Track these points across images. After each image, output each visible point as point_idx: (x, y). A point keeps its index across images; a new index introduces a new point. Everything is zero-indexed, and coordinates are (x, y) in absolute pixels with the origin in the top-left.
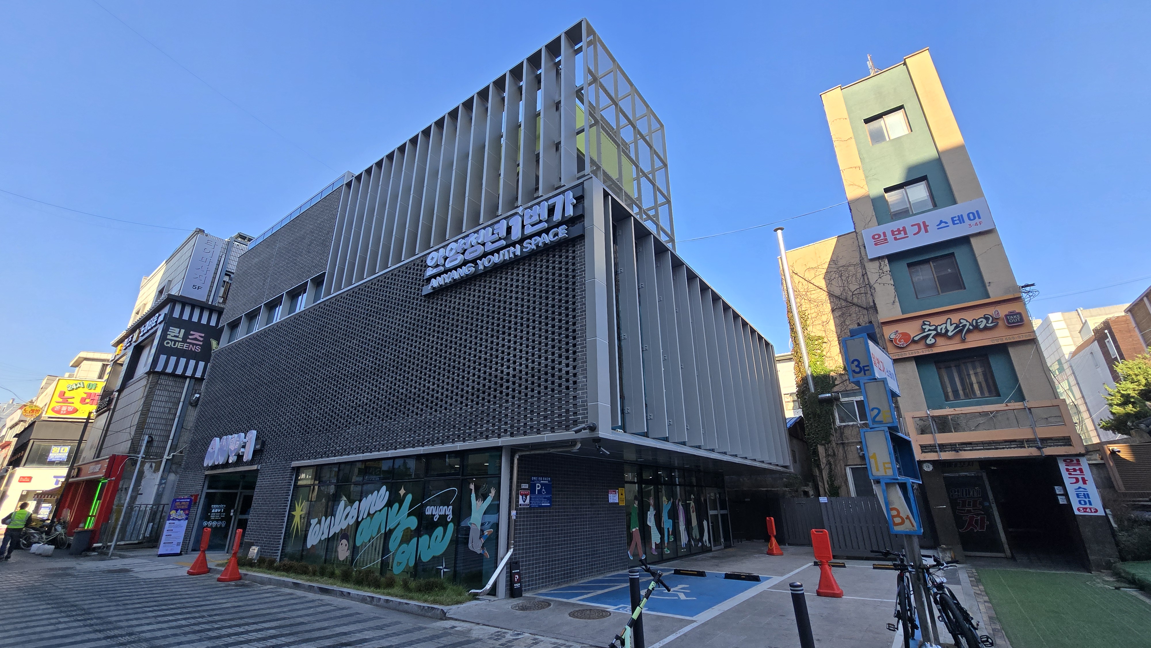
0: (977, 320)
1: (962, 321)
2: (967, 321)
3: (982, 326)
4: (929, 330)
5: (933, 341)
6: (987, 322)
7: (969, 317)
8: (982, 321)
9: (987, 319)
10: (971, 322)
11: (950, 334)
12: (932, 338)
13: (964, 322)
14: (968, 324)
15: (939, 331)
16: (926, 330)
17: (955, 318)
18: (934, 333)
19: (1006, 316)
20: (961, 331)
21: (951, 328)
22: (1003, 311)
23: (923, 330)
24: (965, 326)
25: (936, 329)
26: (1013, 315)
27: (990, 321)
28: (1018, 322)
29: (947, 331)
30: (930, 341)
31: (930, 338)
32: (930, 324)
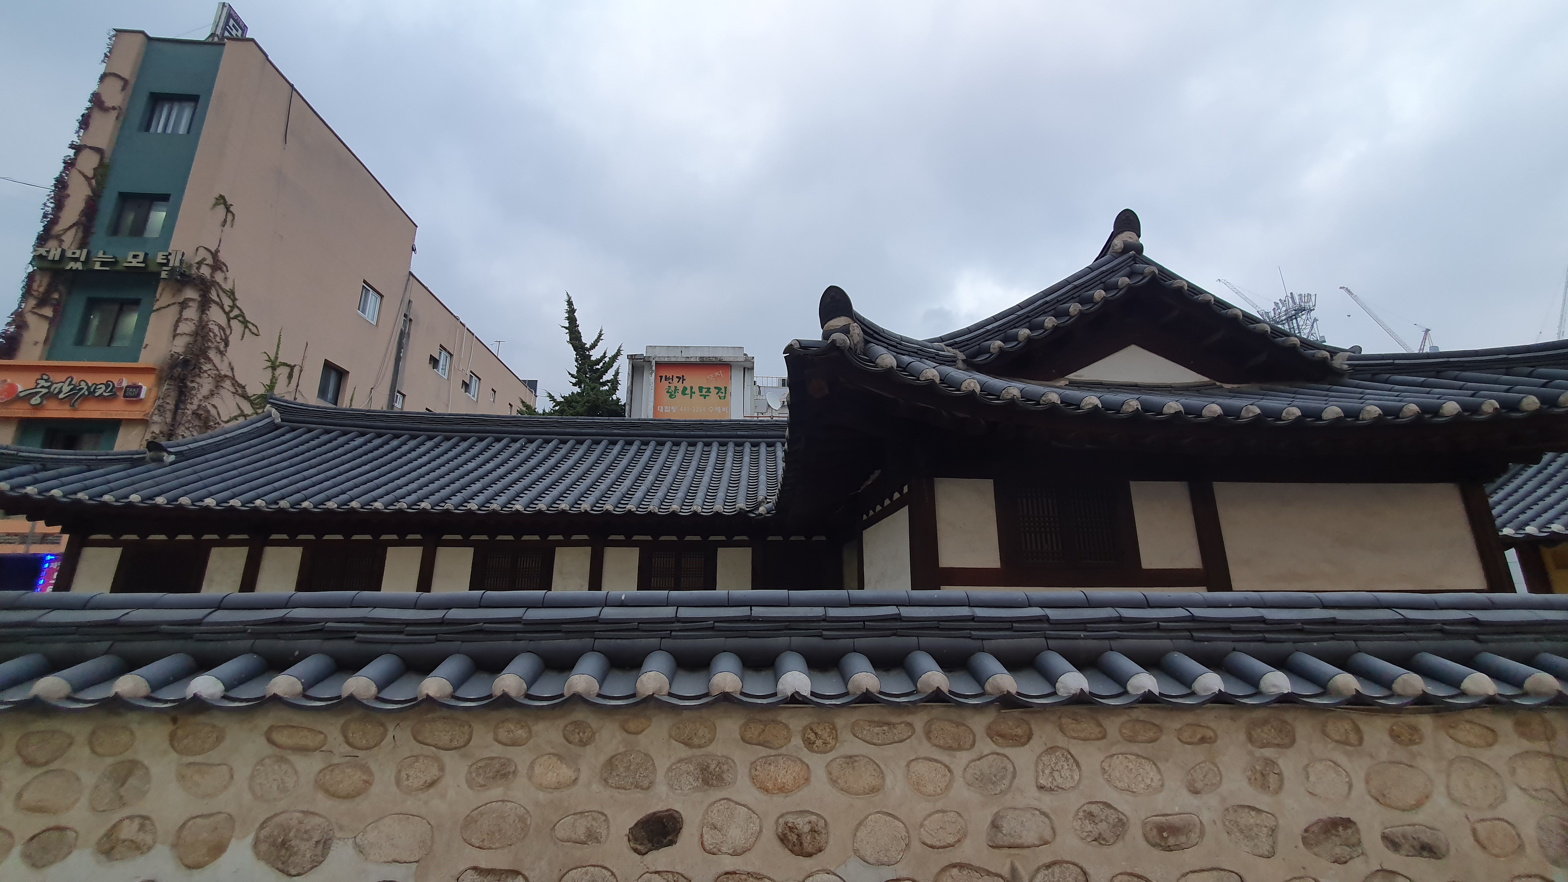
0: (96, 385)
1: (83, 384)
2: (86, 384)
3: (97, 394)
4: (43, 387)
5: (41, 401)
6: (105, 391)
7: (91, 379)
8: (101, 388)
9: (107, 386)
10: (90, 386)
11: (61, 396)
12: (42, 396)
13: (83, 385)
14: (86, 388)
15: (52, 390)
16: (39, 386)
17: (78, 378)
18: (45, 391)
19: (127, 387)
20: (75, 395)
21: (66, 388)
22: (128, 381)
23: (36, 385)
24: (81, 389)
25: (49, 387)
26: (133, 387)
27: (109, 390)
29: (60, 392)
30: (36, 400)
31: (37, 397)
32: (49, 379)
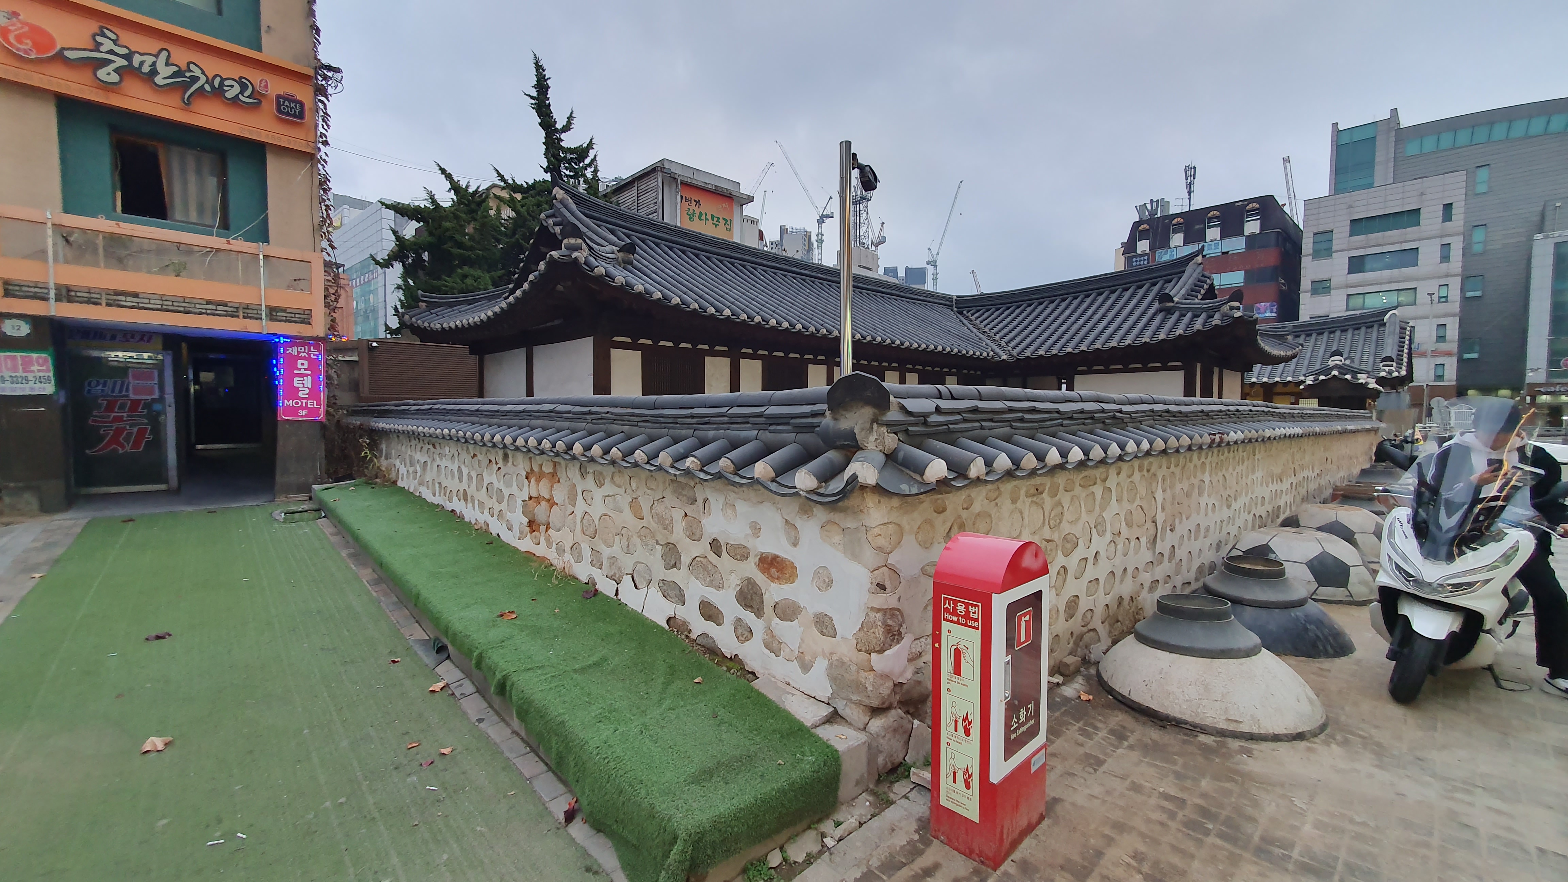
0: (223, 80)
1: (192, 67)
2: (203, 73)
3: (229, 95)
4: (112, 52)
5: (115, 78)
6: (242, 93)
7: (210, 66)
8: (232, 86)
9: (244, 88)
10: (210, 77)
11: (159, 80)
12: (116, 71)
13: (197, 72)
14: (203, 79)
15: (136, 64)
16: (102, 49)
17: (181, 56)
18: (123, 62)
19: (278, 97)
20: (186, 86)
21: (164, 71)
22: (277, 87)
23: (97, 47)
24: (195, 79)
25: (128, 57)
26: (290, 101)
27: (247, 93)
28: (294, 116)
29: (154, 72)
30: (107, 74)
31: (110, 68)
32: (117, 40)
